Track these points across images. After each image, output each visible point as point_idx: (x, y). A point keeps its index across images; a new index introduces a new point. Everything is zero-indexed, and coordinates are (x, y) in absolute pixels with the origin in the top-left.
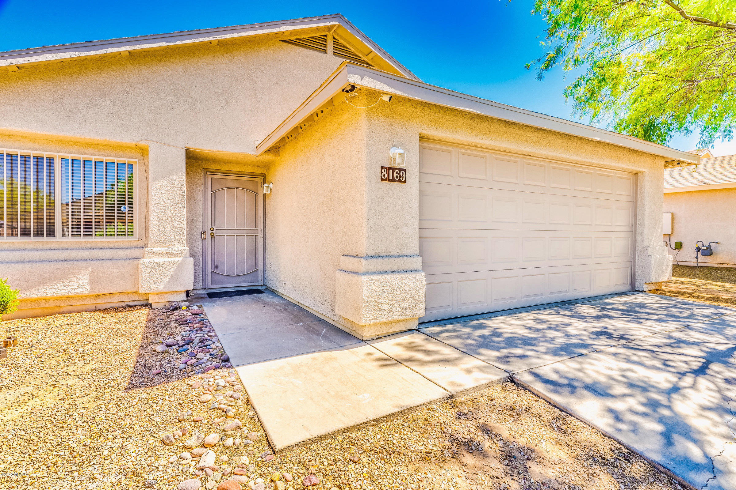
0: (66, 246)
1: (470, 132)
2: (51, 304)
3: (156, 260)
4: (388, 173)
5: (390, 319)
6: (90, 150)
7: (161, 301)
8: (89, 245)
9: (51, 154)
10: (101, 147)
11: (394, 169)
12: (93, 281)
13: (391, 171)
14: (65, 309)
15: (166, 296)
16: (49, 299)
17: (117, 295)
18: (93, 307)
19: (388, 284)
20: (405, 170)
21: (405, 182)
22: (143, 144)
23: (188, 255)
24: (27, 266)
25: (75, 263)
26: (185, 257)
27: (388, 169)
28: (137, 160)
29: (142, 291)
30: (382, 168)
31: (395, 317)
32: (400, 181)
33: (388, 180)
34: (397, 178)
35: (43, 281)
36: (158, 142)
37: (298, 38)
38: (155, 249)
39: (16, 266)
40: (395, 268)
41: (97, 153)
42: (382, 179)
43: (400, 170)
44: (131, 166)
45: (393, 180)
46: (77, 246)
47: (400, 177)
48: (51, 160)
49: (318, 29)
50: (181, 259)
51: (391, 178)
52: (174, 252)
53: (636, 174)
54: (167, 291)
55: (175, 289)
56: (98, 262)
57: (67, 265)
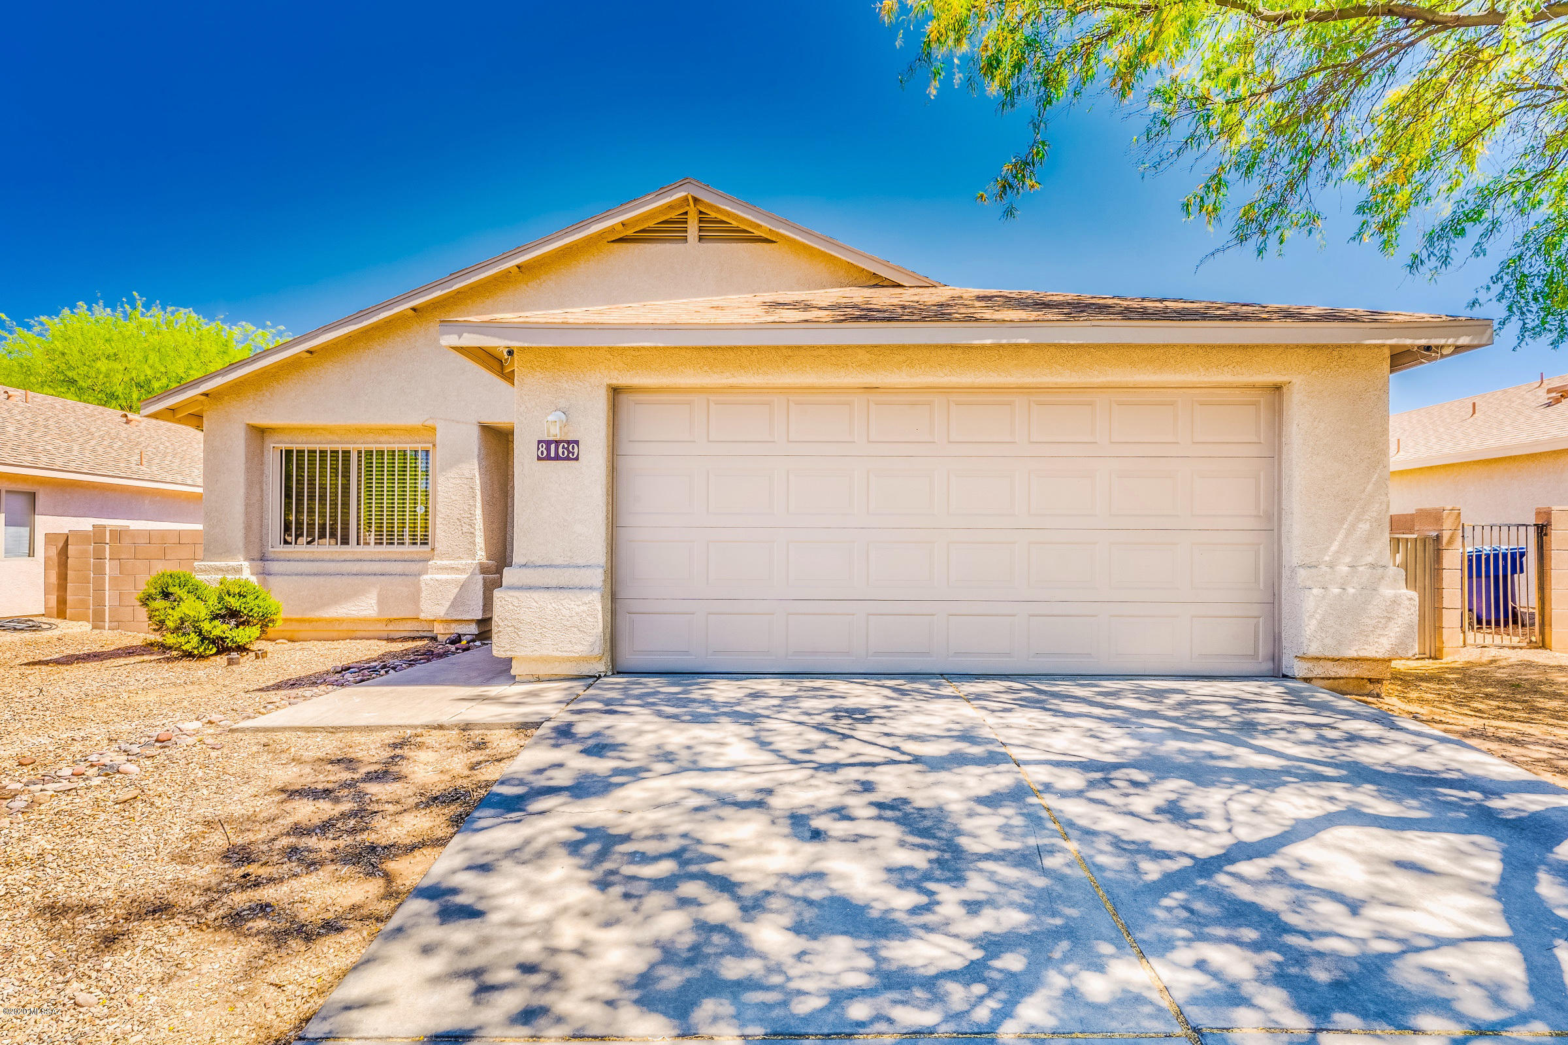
0: (359, 557)
1: (706, 368)
2: (344, 627)
3: (439, 577)
4: (548, 449)
5: (537, 654)
6: (384, 438)
7: (447, 632)
8: (382, 557)
9: (347, 447)
10: (396, 432)
11: (557, 443)
12: (381, 602)
13: (553, 446)
14: (358, 634)
15: (453, 625)
16: (343, 621)
17: (409, 622)
18: (385, 635)
19: (535, 604)
20: (577, 442)
21: (577, 459)
22: (430, 423)
23: (477, 571)
24: (322, 579)
25: (365, 577)
26: (473, 574)
27: (548, 443)
28: (431, 445)
29: (422, 616)
30: (539, 442)
31: (545, 652)
32: (568, 459)
33: (548, 458)
34: (563, 453)
35: (336, 599)
36: (446, 420)
37: (642, 228)
38: (439, 562)
39: (311, 578)
40: (554, 583)
41: (391, 440)
42: (539, 459)
43: (569, 442)
44: (427, 452)
45: (557, 458)
46: (369, 557)
47: (569, 452)
48: (346, 453)
49: (671, 207)
50: (466, 576)
51: (553, 455)
52: (461, 567)
53: (1278, 388)
54: (449, 618)
55: (459, 617)
56: (388, 577)
57: (357, 580)
